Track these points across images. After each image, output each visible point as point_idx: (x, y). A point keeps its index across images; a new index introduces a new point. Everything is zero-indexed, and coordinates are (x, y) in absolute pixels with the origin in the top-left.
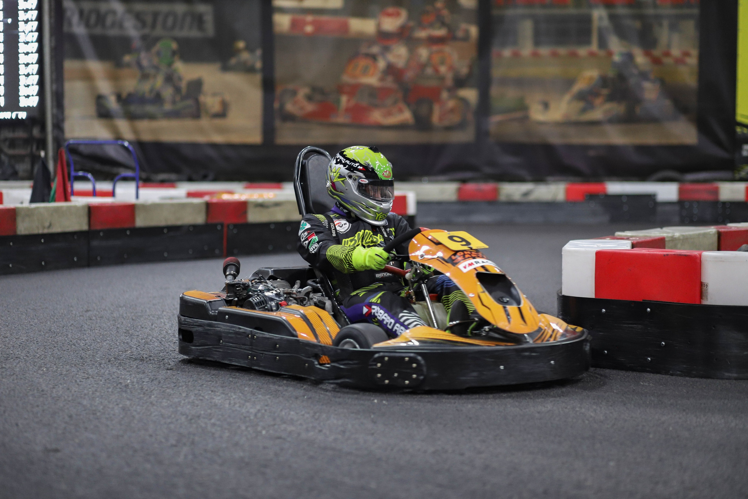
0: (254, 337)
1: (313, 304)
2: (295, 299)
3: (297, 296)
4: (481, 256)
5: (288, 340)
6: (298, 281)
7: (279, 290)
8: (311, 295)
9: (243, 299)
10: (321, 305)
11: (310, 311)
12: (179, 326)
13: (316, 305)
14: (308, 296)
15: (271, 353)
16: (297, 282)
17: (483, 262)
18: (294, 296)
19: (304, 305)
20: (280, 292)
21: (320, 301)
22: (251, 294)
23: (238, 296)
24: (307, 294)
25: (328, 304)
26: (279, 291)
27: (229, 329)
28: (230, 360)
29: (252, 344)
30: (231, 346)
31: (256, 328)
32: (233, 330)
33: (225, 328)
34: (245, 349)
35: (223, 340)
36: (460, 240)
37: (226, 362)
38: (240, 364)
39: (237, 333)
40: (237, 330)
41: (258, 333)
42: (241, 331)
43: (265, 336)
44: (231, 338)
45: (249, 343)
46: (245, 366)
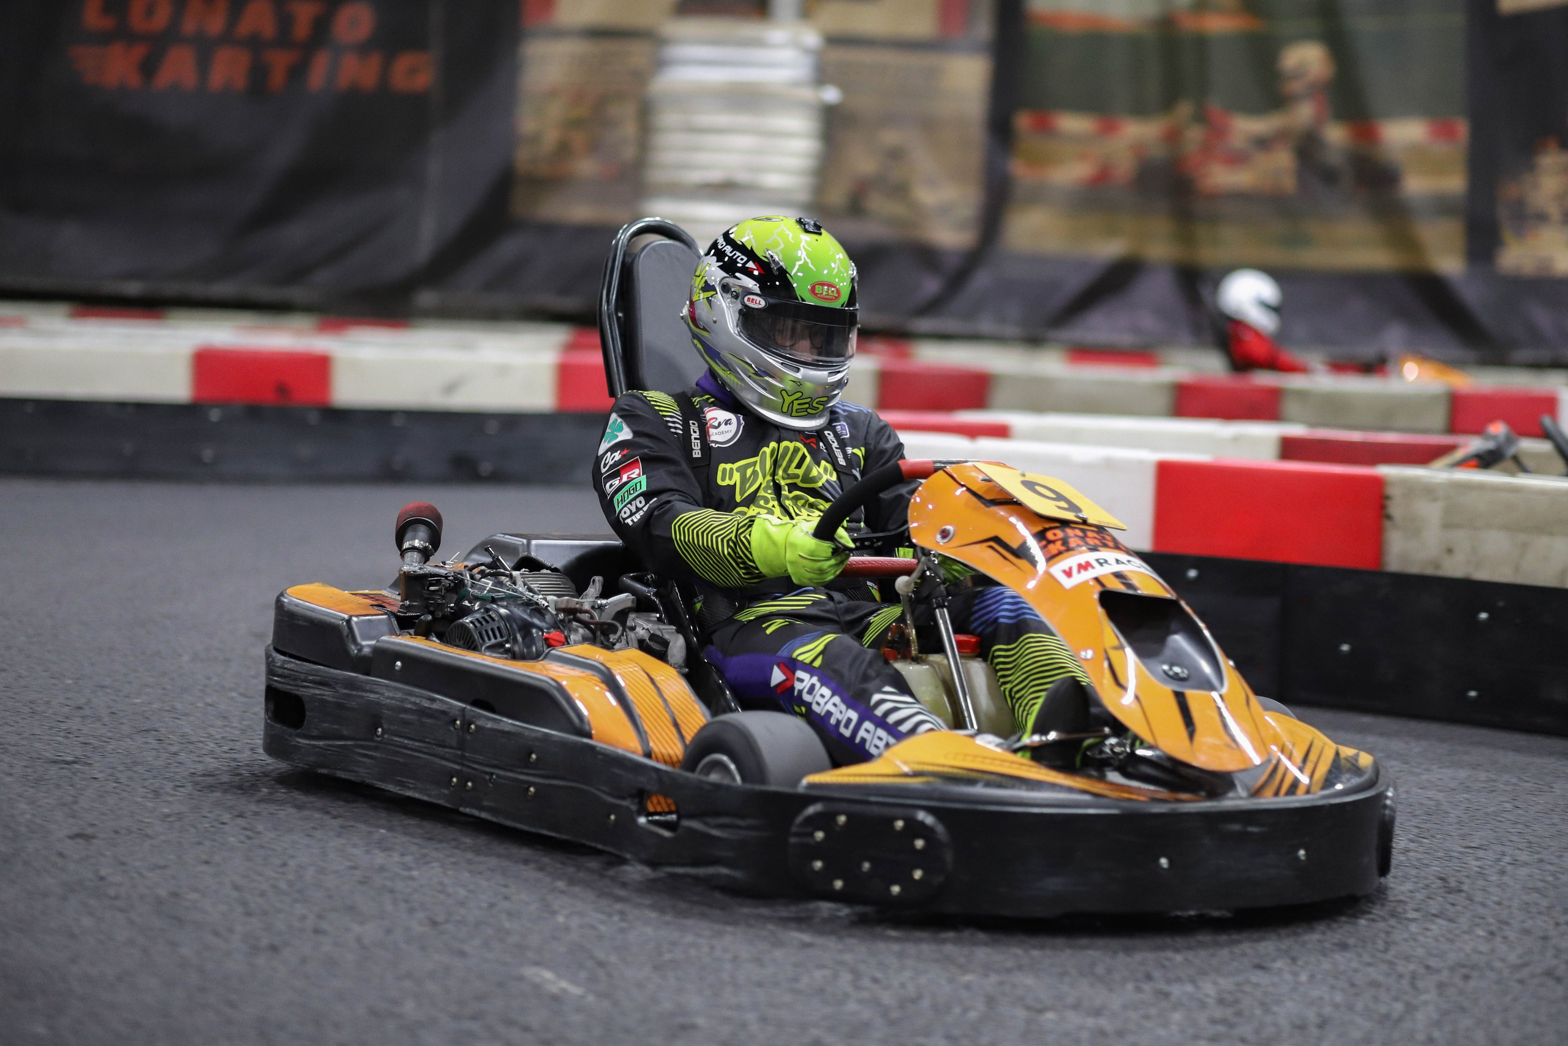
0: (469, 727)
1: (636, 644)
2: (586, 626)
3: (592, 618)
4: (1110, 545)
5: (566, 744)
7: (546, 599)
8: (632, 619)
9: (444, 617)
10: (658, 649)
12: (268, 679)
13: (643, 646)
14: (623, 621)
15: (515, 775)
16: (594, 580)
18: (585, 617)
19: (610, 647)
20: (548, 606)
21: (653, 637)
22: (469, 605)
23: (431, 609)
24: (621, 615)
25: (676, 643)
26: (546, 604)
27: (402, 700)
28: (401, 784)
29: (462, 745)
30: (406, 747)
31: (476, 703)
32: (414, 703)
33: (391, 695)
34: (443, 758)
35: (385, 726)
36: (1054, 496)
37: (391, 788)
38: (429, 795)
39: (423, 712)
40: (426, 704)
41: (481, 716)
42: (435, 706)
43: (500, 727)
44: (406, 723)
45: (454, 742)
46: (441, 802)
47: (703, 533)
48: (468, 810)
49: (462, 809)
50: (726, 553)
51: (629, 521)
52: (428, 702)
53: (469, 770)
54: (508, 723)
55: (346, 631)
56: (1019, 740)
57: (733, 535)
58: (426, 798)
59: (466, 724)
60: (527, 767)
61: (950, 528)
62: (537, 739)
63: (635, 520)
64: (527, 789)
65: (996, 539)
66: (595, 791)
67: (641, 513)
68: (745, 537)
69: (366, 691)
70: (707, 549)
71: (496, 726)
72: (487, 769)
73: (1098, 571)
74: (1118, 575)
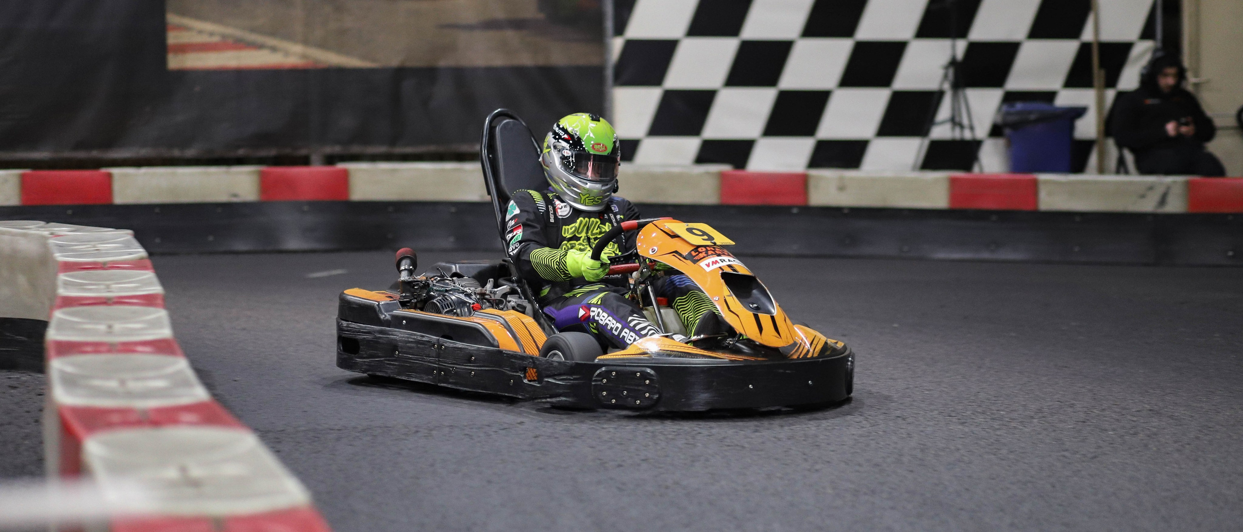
0: (441, 347)
1: (512, 308)
2: (488, 301)
3: (491, 297)
4: (726, 254)
5: (487, 351)
6: (491, 280)
7: (470, 290)
8: (509, 297)
9: (422, 300)
10: (521, 309)
11: (511, 316)
12: (339, 333)
13: (515, 308)
14: (506, 298)
15: (463, 367)
16: (489, 280)
17: (729, 260)
18: (488, 297)
19: (502, 310)
21: (519, 305)
22: (433, 294)
23: (416, 297)
24: (505, 296)
25: (529, 307)
26: (471, 292)
27: (408, 338)
28: (409, 376)
29: (438, 356)
30: (410, 359)
31: (443, 337)
32: (414, 339)
33: (402, 336)
34: (429, 362)
35: (400, 350)
36: (701, 234)
37: (403, 378)
38: (422, 380)
39: (418, 342)
40: (419, 338)
41: (446, 342)
42: (424, 339)
43: (457, 346)
44: (411, 348)
45: (434, 355)
46: (429, 382)
47: (544, 258)
48: (442, 385)
49: (439, 384)
50: (555, 268)
51: (511, 254)
52: (420, 337)
53: (442, 367)
54: (460, 345)
55: (377, 309)
56: (690, 338)
57: (558, 260)
58: (421, 381)
59: (440, 346)
60: (470, 363)
61: (656, 248)
62: (473, 350)
63: (514, 253)
64: (471, 373)
65: (676, 252)
66: (502, 370)
67: (517, 249)
68: (564, 260)
69: (390, 335)
70: (546, 266)
71: (455, 346)
72: (451, 366)
73: (721, 264)
74: (730, 266)
